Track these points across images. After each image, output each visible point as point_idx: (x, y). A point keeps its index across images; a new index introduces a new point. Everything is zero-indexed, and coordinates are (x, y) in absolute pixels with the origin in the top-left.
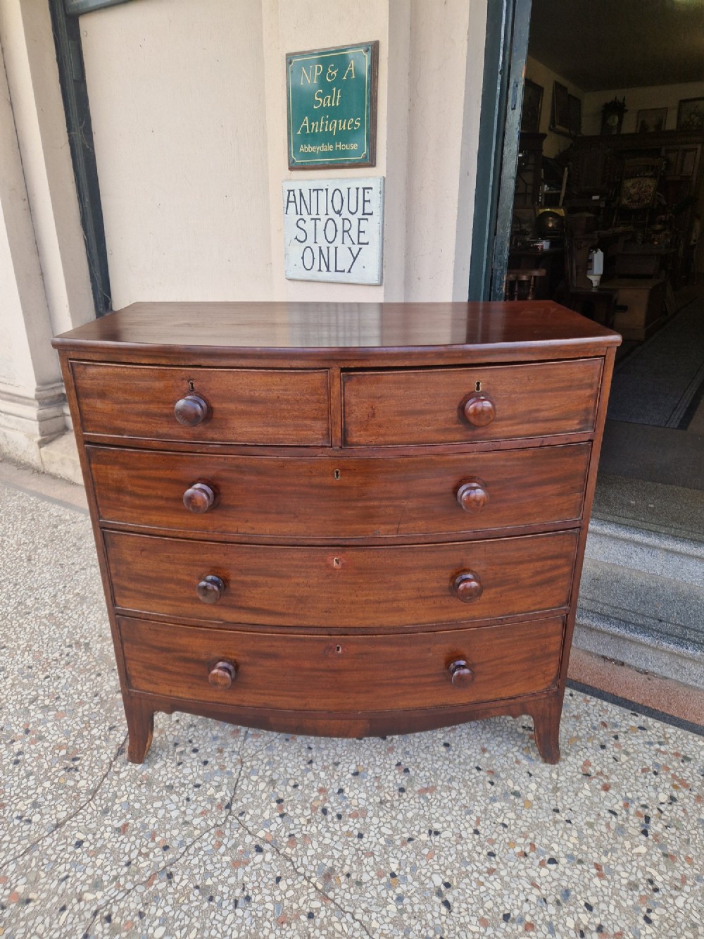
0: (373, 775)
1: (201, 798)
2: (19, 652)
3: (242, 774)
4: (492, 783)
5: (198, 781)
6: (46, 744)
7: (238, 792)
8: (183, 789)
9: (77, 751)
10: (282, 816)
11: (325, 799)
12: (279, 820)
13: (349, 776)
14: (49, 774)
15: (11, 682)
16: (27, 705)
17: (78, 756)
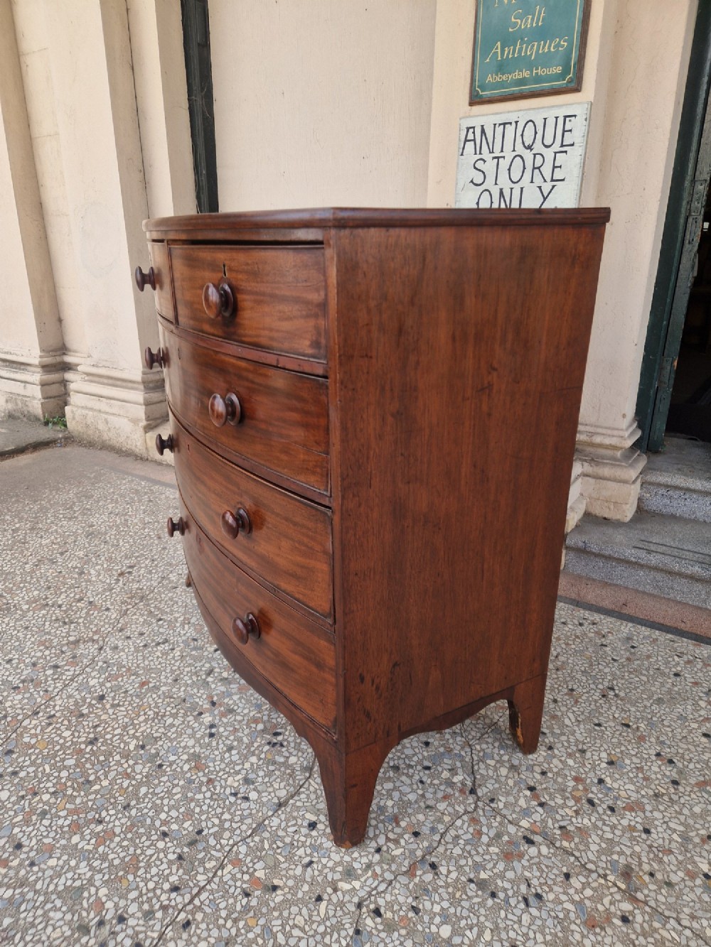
0: (634, 765)
1: (436, 782)
2: (178, 625)
3: (476, 758)
5: (426, 763)
6: (239, 718)
7: (478, 777)
8: (411, 771)
9: (275, 726)
10: (541, 804)
11: (586, 790)
12: (539, 810)
13: (604, 765)
14: (252, 749)
15: (179, 653)
16: (204, 677)
17: (279, 731)
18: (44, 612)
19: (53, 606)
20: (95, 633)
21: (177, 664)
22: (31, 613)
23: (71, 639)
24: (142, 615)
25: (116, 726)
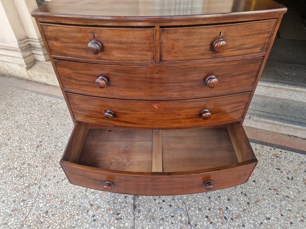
0: (235, 199)
1: (177, 222)
3: (187, 208)
4: (277, 194)
5: (172, 215)
6: (103, 210)
7: (190, 216)
8: (168, 219)
9: (117, 210)
10: (211, 223)
11: (223, 213)
12: (211, 225)
13: (227, 201)
14: (111, 223)
16: (85, 193)
17: (119, 212)
18: (10, 173)
19: (13, 169)
20: (35, 180)
21: (73, 189)
22: (5, 175)
23: (26, 185)
24: (52, 167)
25: (56, 225)
